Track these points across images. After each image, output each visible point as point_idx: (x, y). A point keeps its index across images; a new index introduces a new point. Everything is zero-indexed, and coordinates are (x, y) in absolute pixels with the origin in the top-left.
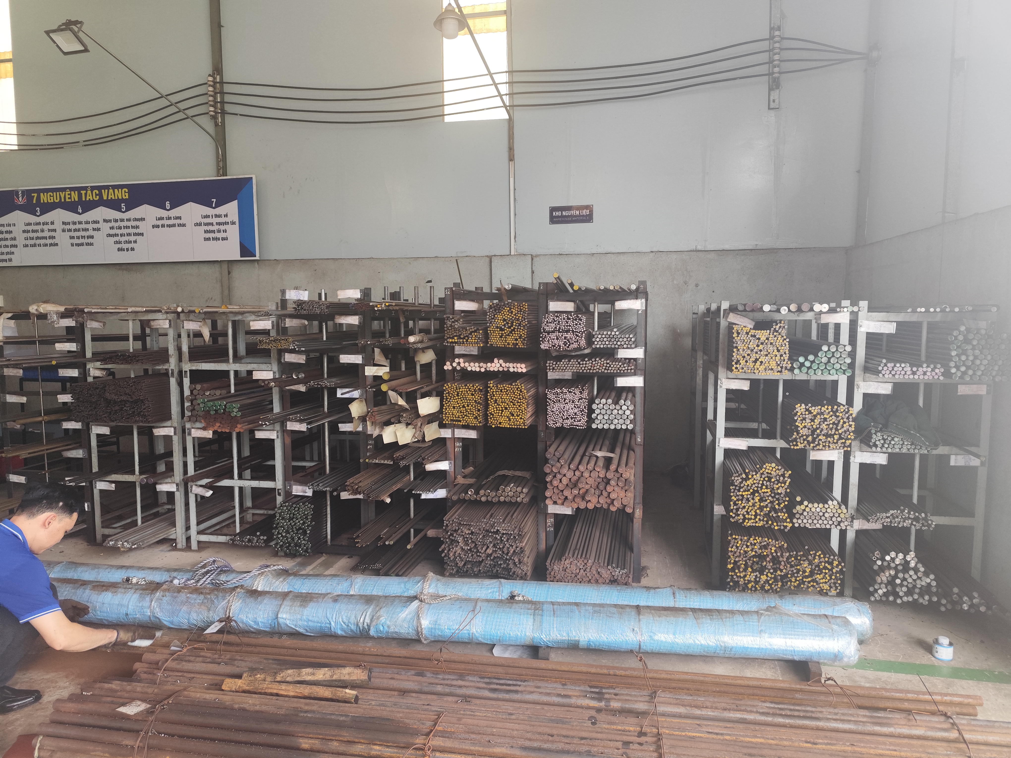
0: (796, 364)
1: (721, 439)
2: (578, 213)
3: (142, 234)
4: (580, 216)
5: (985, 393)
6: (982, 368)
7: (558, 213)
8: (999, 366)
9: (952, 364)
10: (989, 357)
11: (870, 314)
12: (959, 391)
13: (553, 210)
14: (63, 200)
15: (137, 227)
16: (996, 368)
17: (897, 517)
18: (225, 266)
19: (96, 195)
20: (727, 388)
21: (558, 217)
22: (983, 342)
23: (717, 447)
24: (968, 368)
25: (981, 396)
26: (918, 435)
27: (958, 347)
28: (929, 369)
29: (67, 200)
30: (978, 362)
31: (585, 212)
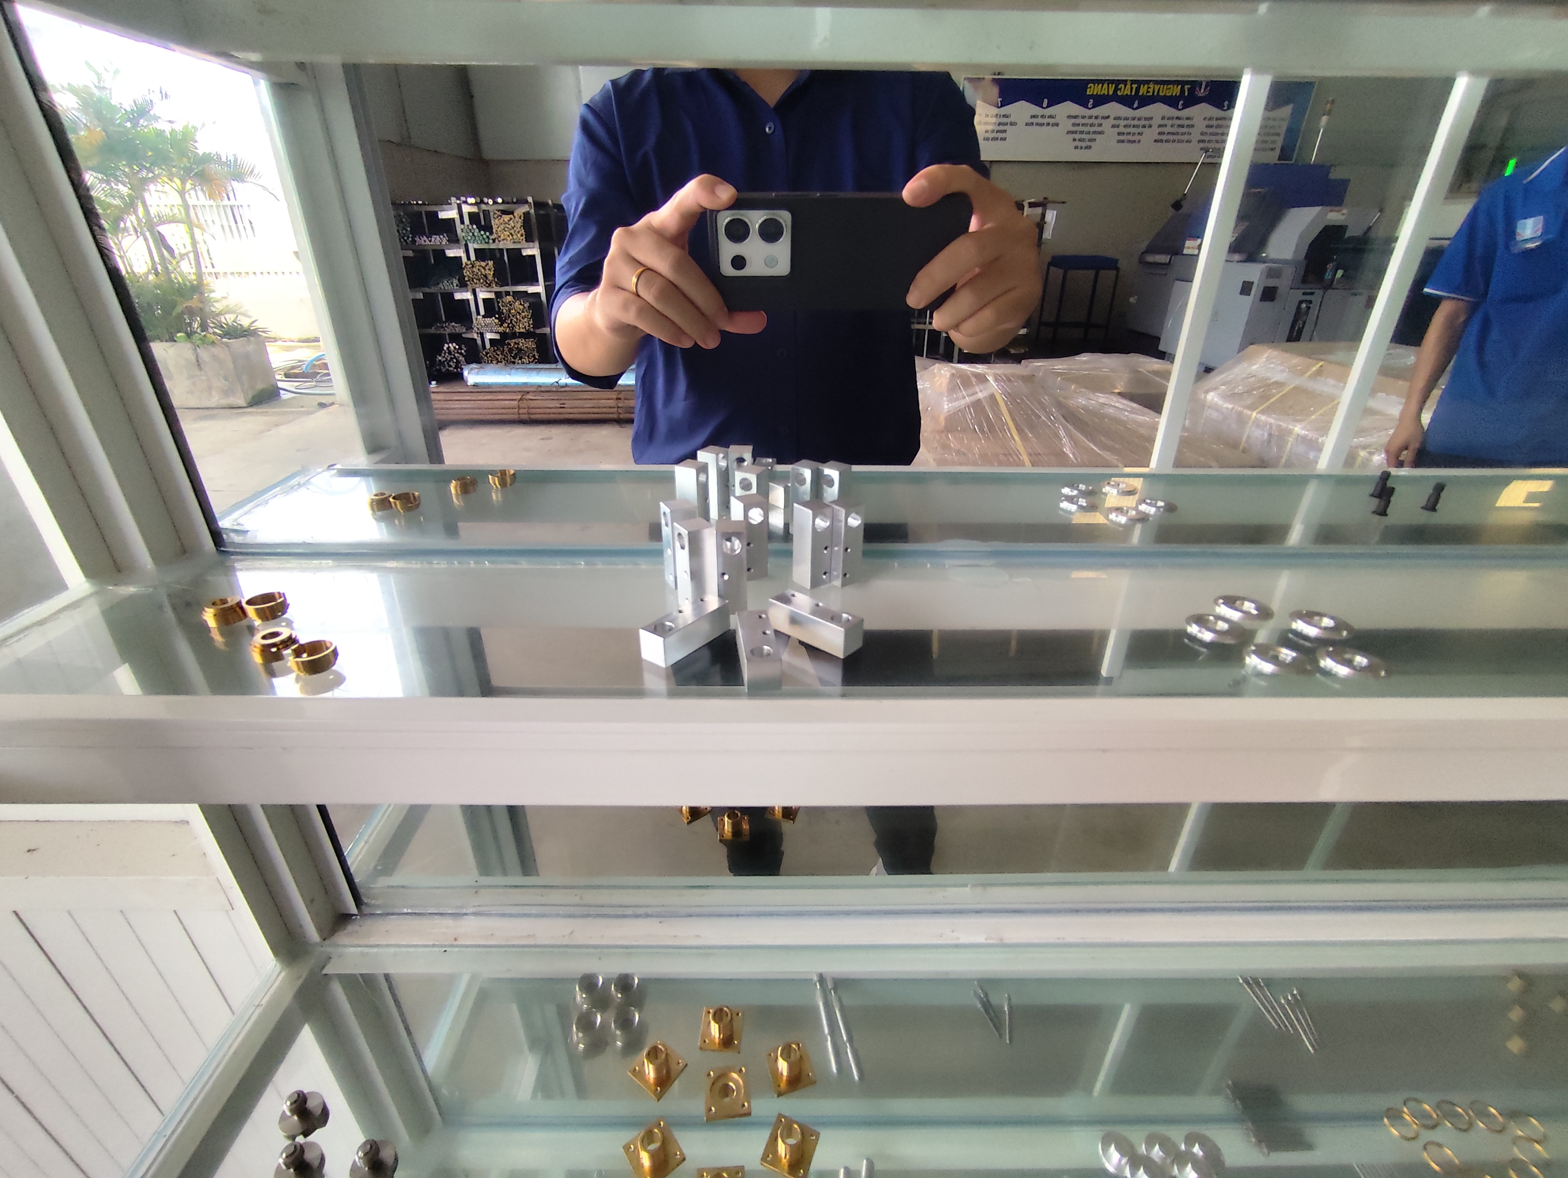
3: (1068, 132)
14: (1155, 94)
15: (1074, 125)
19: (1121, 89)
29: (1161, 94)
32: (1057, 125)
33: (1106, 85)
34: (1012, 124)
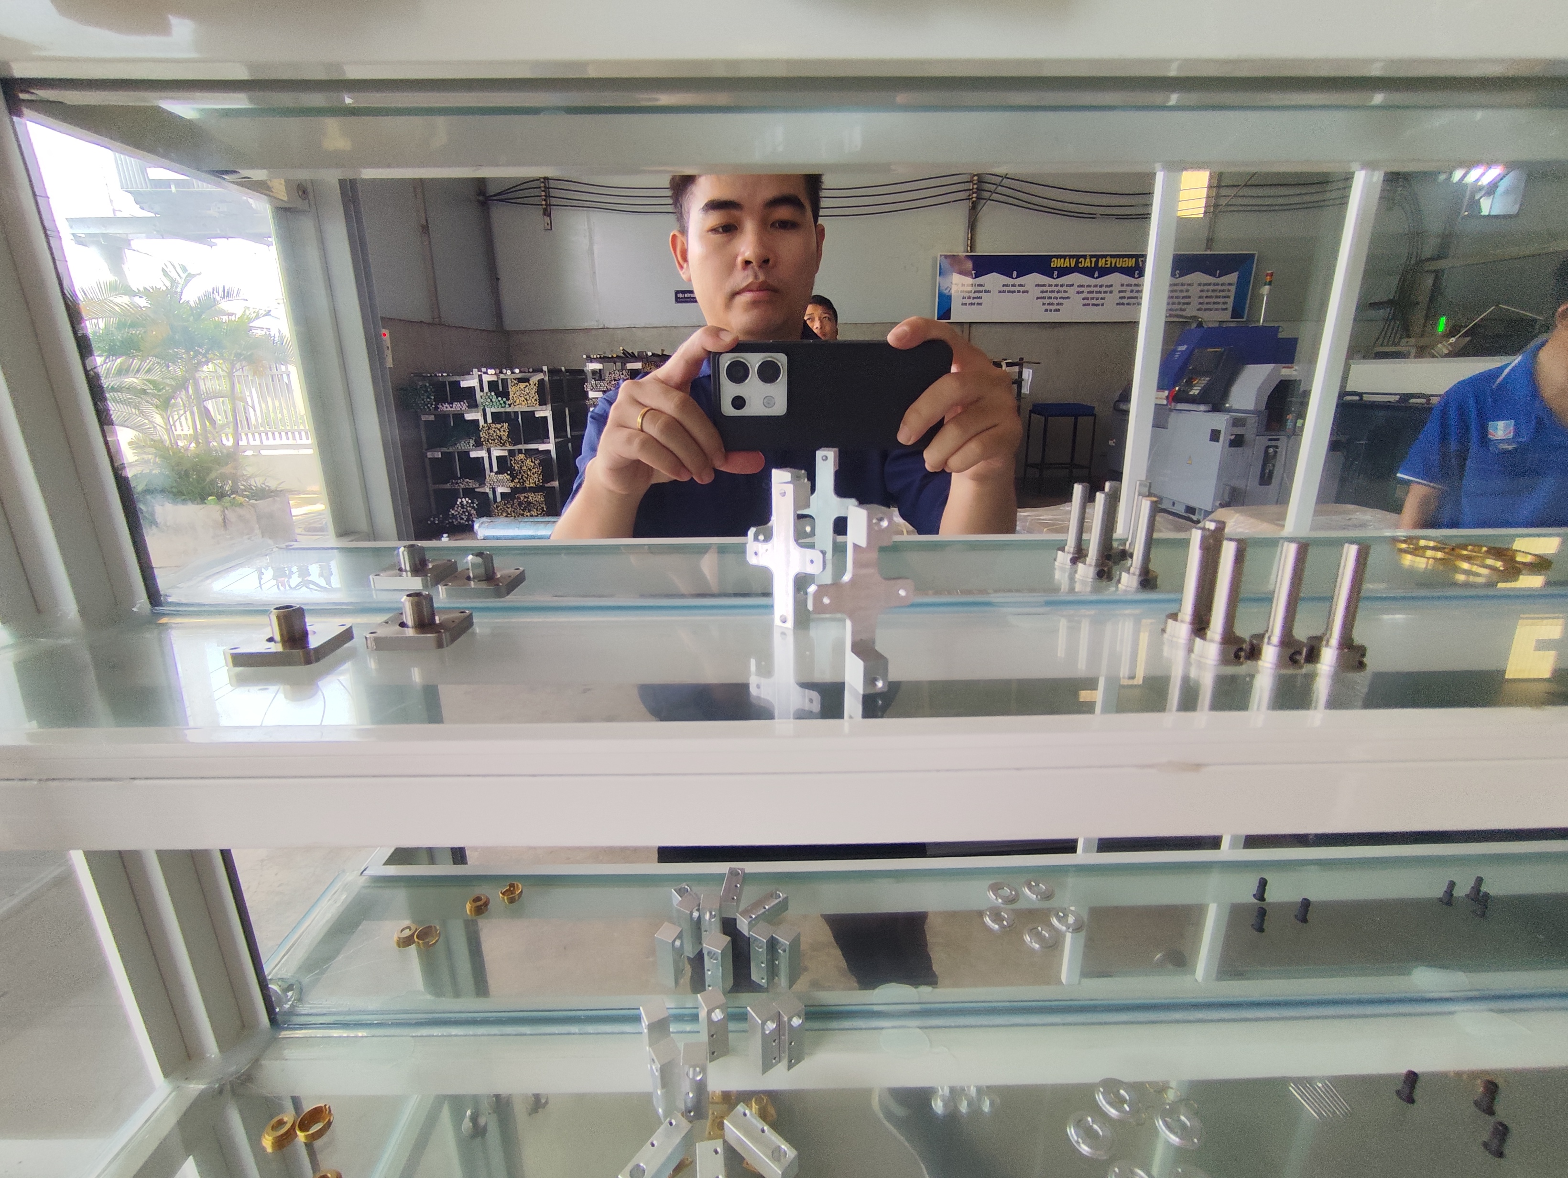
3: (1038, 298)
14: (1113, 265)
15: (1042, 292)
18: (966, 327)
19: (1081, 262)
29: (1118, 266)
32: (1027, 292)
33: (1067, 260)
34: (986, 292)
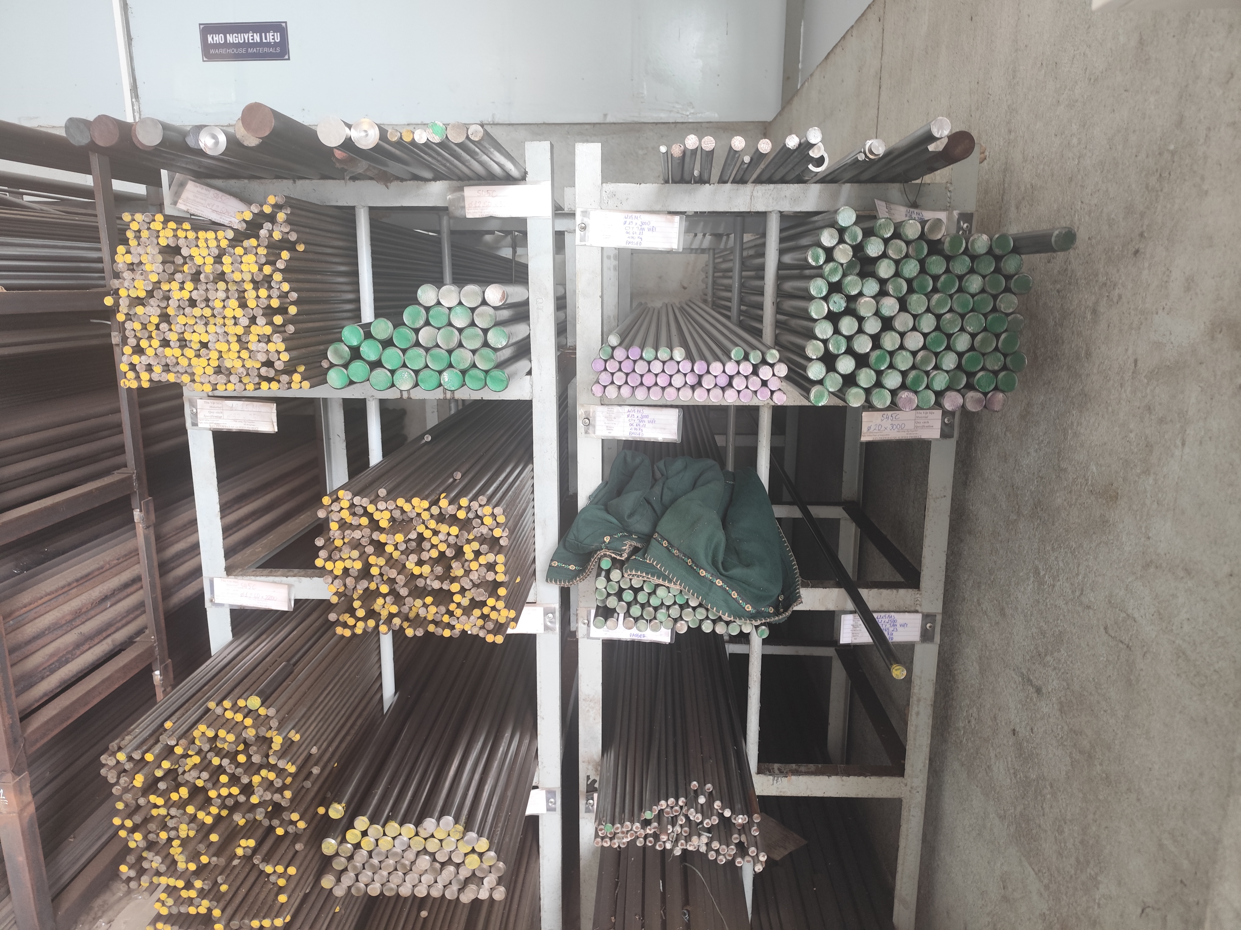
0: (336, 352)
1: (216, 581)
2: (257, 38)
4: (261, 44)
5: (938, 435)
6: (904, 361)
7: (218, 39)
8: (960, 355)
9: (814, 350)
10: (928, 323)
11: (611, 187)
12: (864, 429)
13: (207, 29)
16: (950, 361)
17: (673, 821)
20: (215, 427)
21: (217, 46)
22: (911, 269)
23: (207, 605)
24: (862, 361)
25: (924, 445)
26: (719, 583)
27: (835, 288)
28: (746, 368)
30: (890, 341)
31: (272, 37)
